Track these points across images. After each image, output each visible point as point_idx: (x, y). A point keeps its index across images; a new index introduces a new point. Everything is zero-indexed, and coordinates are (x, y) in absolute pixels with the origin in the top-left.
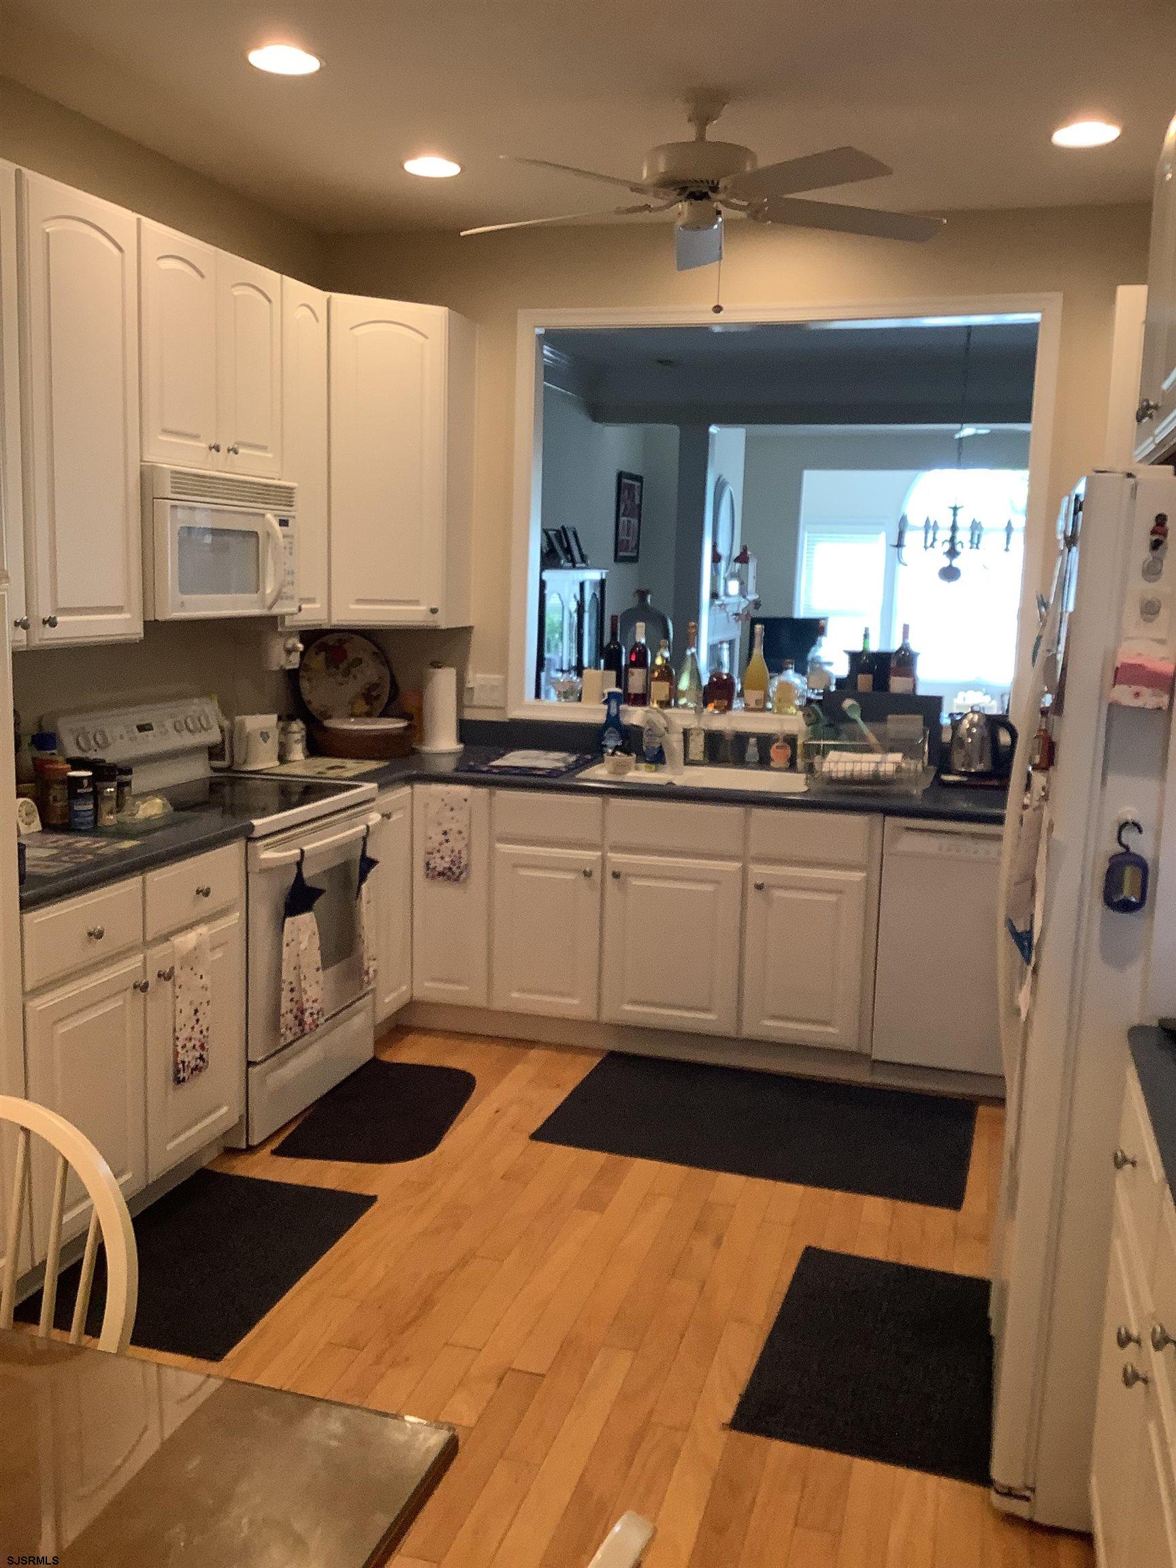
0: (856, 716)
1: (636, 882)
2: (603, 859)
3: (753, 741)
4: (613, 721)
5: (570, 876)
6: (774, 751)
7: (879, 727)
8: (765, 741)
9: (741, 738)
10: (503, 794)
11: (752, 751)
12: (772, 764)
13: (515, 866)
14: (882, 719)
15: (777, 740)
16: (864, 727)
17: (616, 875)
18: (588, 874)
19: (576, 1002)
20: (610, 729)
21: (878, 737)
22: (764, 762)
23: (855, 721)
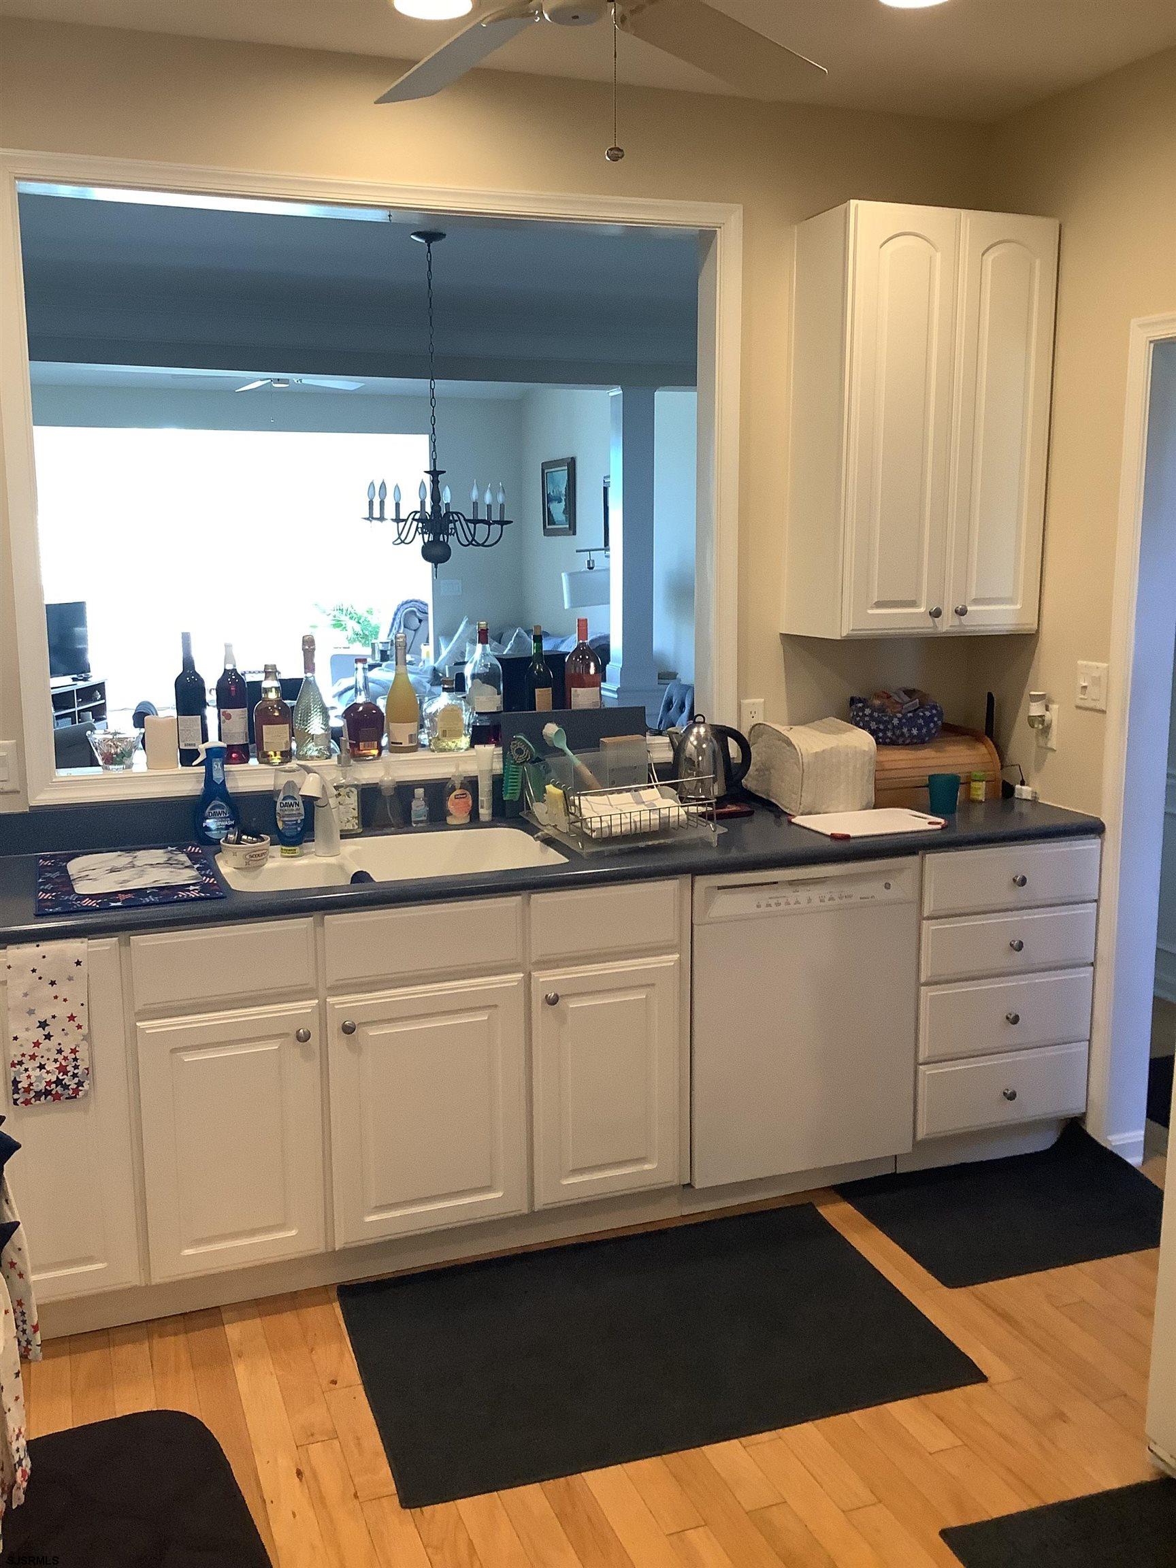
0: (562, 745)
1: (374, 1032)
2: (322, 1009)
3: (420, 792)
4: (214, 790)
5: (272, 1046)
6: (451, 804)
7: (590, 756)
8: (437, 791)
9: (404, 790)
10: (143, 941)
11: (419, 806)
12: (450, 820)
13: (173, 1051)
14: (595, 745)
15: (453, 789)
16: (576, 760)
17: (348, 1030)
18: (303, 1038)
19: (293, 1233)
20: (214, 803)
21: (593, 767)
22: (437, 819)
23: (561, 752)
